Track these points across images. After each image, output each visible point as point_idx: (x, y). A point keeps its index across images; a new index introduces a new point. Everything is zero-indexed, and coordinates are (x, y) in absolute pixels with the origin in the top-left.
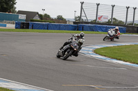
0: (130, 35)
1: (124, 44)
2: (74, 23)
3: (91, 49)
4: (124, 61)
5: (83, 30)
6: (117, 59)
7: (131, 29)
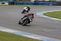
0: (59, 6)
1: (57, 11)
2: (34, 2)
3: (42, 13)
4: (57, 18)
5: (38, 5)
6: (54, 18)
7: (59, 4)
